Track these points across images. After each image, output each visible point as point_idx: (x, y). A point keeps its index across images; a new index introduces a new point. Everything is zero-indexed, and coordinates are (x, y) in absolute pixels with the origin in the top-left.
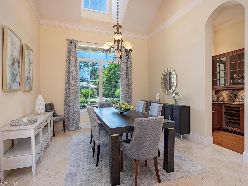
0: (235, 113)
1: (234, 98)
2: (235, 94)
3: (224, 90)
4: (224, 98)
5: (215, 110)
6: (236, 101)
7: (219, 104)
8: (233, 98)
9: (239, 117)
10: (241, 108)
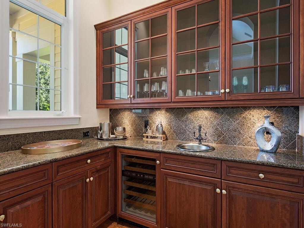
0: (146, 174)
1: (144, 130)
2: (146, 119)
3: (125, 109)
4: (124, 129)
5: (98, 171)
6: (147, 137)
7: (108, 150)
8: (142, 130)
9: (154, 185)
10: (158, 162)
